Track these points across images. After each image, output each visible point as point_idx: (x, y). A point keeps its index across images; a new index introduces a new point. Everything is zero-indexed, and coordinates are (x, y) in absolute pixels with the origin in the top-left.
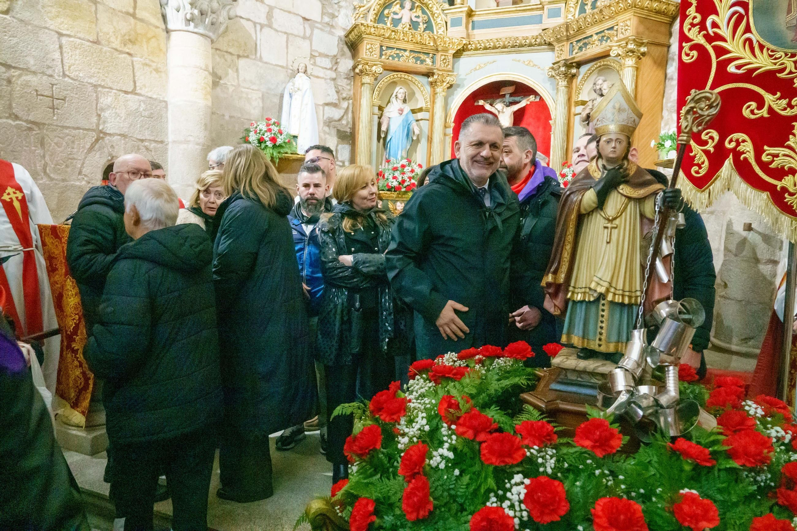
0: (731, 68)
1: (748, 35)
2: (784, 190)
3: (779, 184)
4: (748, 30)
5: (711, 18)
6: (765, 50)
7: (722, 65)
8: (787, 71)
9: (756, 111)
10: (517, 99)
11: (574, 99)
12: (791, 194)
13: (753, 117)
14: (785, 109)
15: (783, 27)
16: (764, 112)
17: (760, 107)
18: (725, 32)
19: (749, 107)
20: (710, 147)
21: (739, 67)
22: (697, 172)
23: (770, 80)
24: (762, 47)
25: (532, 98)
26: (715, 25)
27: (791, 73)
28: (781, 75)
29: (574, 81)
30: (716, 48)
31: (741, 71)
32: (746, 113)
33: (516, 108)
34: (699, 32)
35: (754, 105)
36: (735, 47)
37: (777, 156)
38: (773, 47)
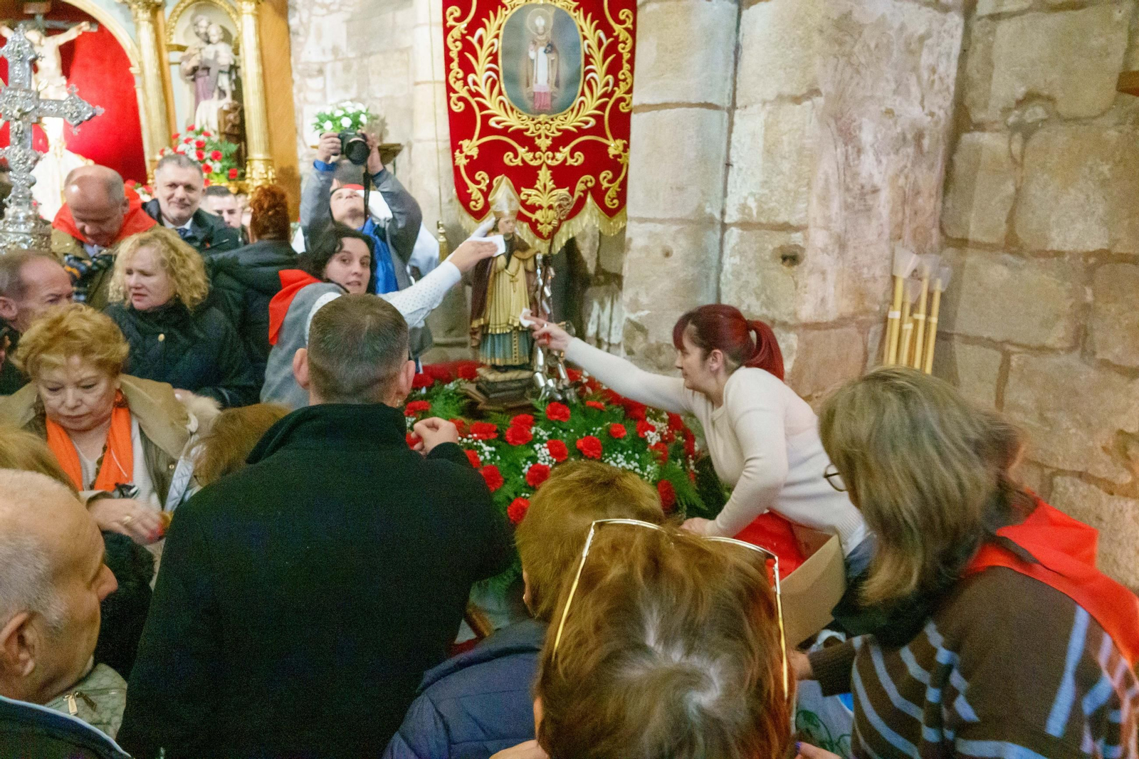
0: (492, 123)
1: (501, 98)
2: (537, 221)
3: (534, 217)
4: (500, 93)
5: (471, 77)
6: (515, 112)
7: (486, 119)
8: (530, 131)
9: (514, 160)
10: (60, 24)
11: (164, 40)
12: (542, 224)
13: (512, 164)
14: (532, 160)
15: (525, 96)
16: (518, 162)
17: (516, 156)
18: (484, 90)
19: (508, 156)
20: (483, 186)
21: (498, 123)
22: (475, 207)
23: (519, 136)
24: (512, 110)
25: (85, 26)
26: (475, 83)
27: (533, 133)
28: (525, 133)
29: (160, 14)
30: (479, 104)
31: (500, 127)
32: (506, 160)
33: (62, 39)
34: (464, 86)
35: (511, 154)
36: (492, 104)
37: (529, 195)
38: (521, 111)
